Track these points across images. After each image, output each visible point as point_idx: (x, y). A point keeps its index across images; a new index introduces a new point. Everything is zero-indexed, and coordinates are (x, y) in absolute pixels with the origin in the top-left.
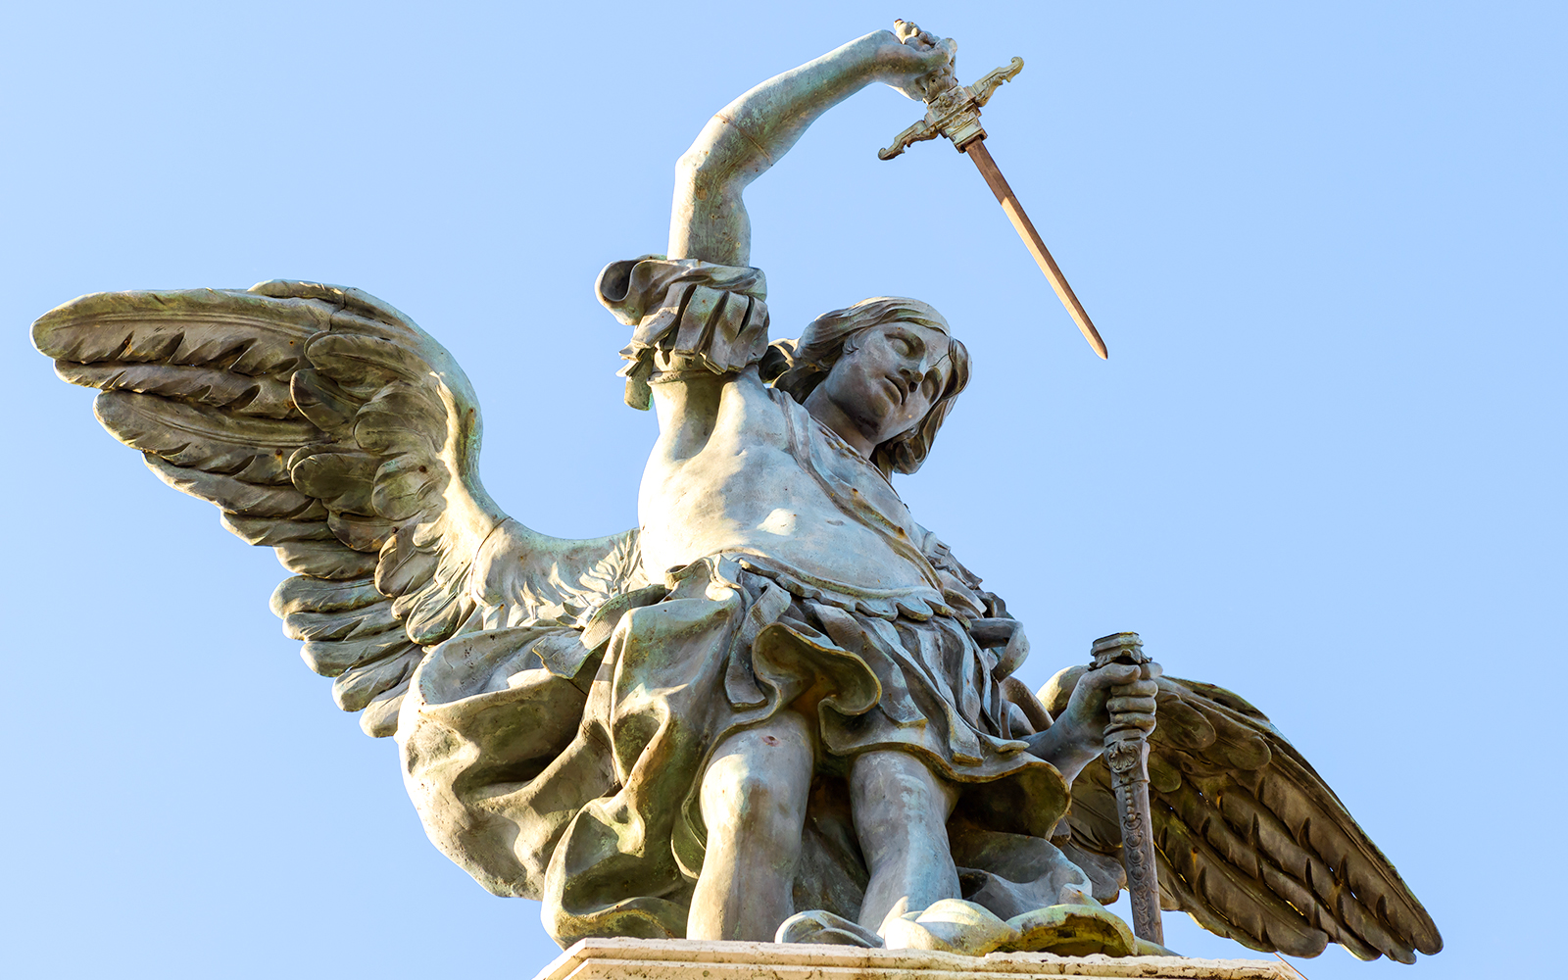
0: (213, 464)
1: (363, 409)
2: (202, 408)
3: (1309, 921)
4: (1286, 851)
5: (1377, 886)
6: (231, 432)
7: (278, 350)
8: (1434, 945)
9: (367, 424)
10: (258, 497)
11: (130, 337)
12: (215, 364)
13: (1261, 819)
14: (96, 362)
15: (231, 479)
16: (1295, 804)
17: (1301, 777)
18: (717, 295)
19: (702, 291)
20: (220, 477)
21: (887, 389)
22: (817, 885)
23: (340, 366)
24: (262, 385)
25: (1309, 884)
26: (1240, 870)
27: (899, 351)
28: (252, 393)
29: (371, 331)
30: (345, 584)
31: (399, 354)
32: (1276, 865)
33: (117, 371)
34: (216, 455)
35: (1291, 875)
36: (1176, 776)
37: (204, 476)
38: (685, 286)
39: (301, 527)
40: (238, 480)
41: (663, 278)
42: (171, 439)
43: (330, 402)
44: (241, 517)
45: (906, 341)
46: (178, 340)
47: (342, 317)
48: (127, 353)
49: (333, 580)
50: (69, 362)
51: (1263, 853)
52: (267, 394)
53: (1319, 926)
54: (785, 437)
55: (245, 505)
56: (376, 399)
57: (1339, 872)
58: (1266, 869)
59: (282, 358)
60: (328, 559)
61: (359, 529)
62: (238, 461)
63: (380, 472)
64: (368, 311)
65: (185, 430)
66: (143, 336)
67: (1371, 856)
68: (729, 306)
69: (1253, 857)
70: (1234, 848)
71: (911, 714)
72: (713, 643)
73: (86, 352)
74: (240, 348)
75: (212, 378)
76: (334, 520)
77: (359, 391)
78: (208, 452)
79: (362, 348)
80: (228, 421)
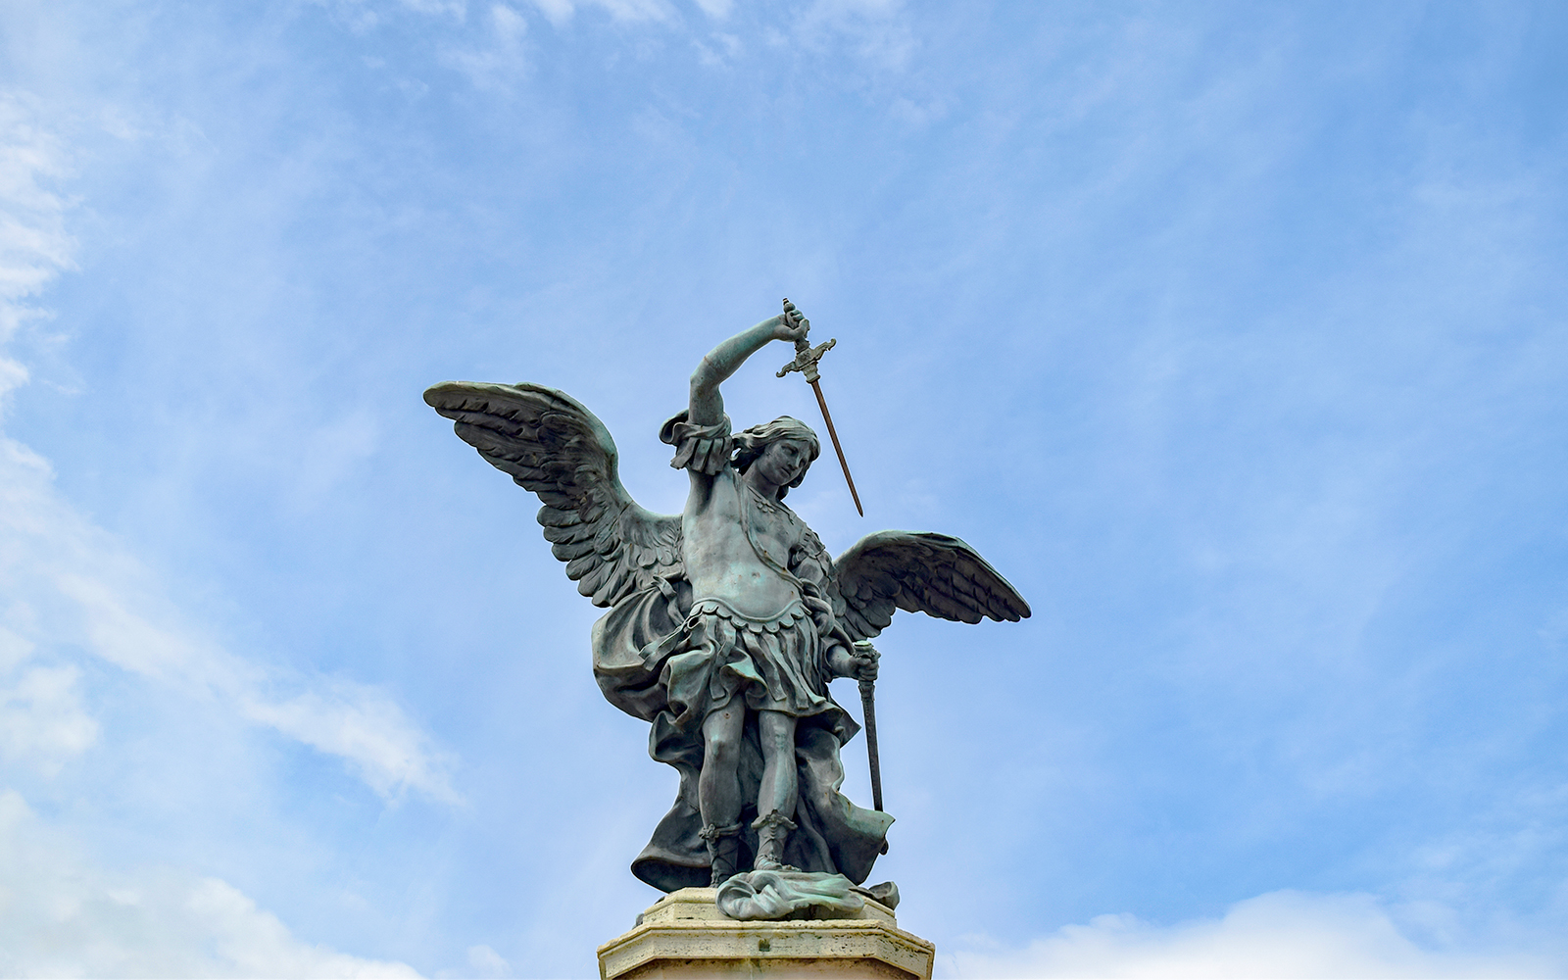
0: (508, 457)
1: (567, 445)
2: (500, 433)
3: (973, 609)
4: (964, 586)
5: (1003, 595)
6: (512, 444)
7: (529, 415)
8: (1028, 614)
9: (569, 451)
10: (527, 472)
11: (465, 401)
12: (505, 417)
13: (954, 575)
14: (453, 410)
15: (515, 464)
16: (968, 568)
17: (971, 559)
18: (710, 443)
19: (703, 442)
20: (510, 463)
21: (782, 473)
22: (747, 762)
23: (556, 427)
24: (524, 427)
25: (975, 597)
26: (946, 595)
27: (787, 454)
28: (521, 430)
29: (567, 414)
30: (567, 512)
31: (581, 425)
32: (959, 591)
33: (462, 414)
34: (508, 453)
35: (967, 594)
36: (917, 564)
37: (505, 462)
38: (695, 440)
39: (546, 485)
40: (520, 464)
41: (687, 432)
42: (489, 445)
43: (554, 441)
44: (520, 481)
45: (790, 449)
46: (486, 406)
47: (555, 405)
48: (466, 407)
49: (562, 510)
50: (442, 410)
51: (954, 587)
52: (526, 432)
53: (978, 611)
54: (739, 516)
55: (523, 476)
56: (572, 441)
57: (988, 591)
58: (956, 593)
59: (532, 419)
60: (559, 501)
61: (570, 490)
62: (518, 457)
63: (577, 470)
64: (566, 403)
65: (494, 442)
66: (471, 402)
67: (1001, 585)
68: (714, 448)
69: (950, 590)
70: (943, 587)
71: (781, 694)
72: (704, 673)
73: (448, 406)
74: (514, 412)
75: (503, 423)
76: (559, 484)
77: (564, 437)
78: (504, 452)
79: (565, 421)
80: (511, 439)
